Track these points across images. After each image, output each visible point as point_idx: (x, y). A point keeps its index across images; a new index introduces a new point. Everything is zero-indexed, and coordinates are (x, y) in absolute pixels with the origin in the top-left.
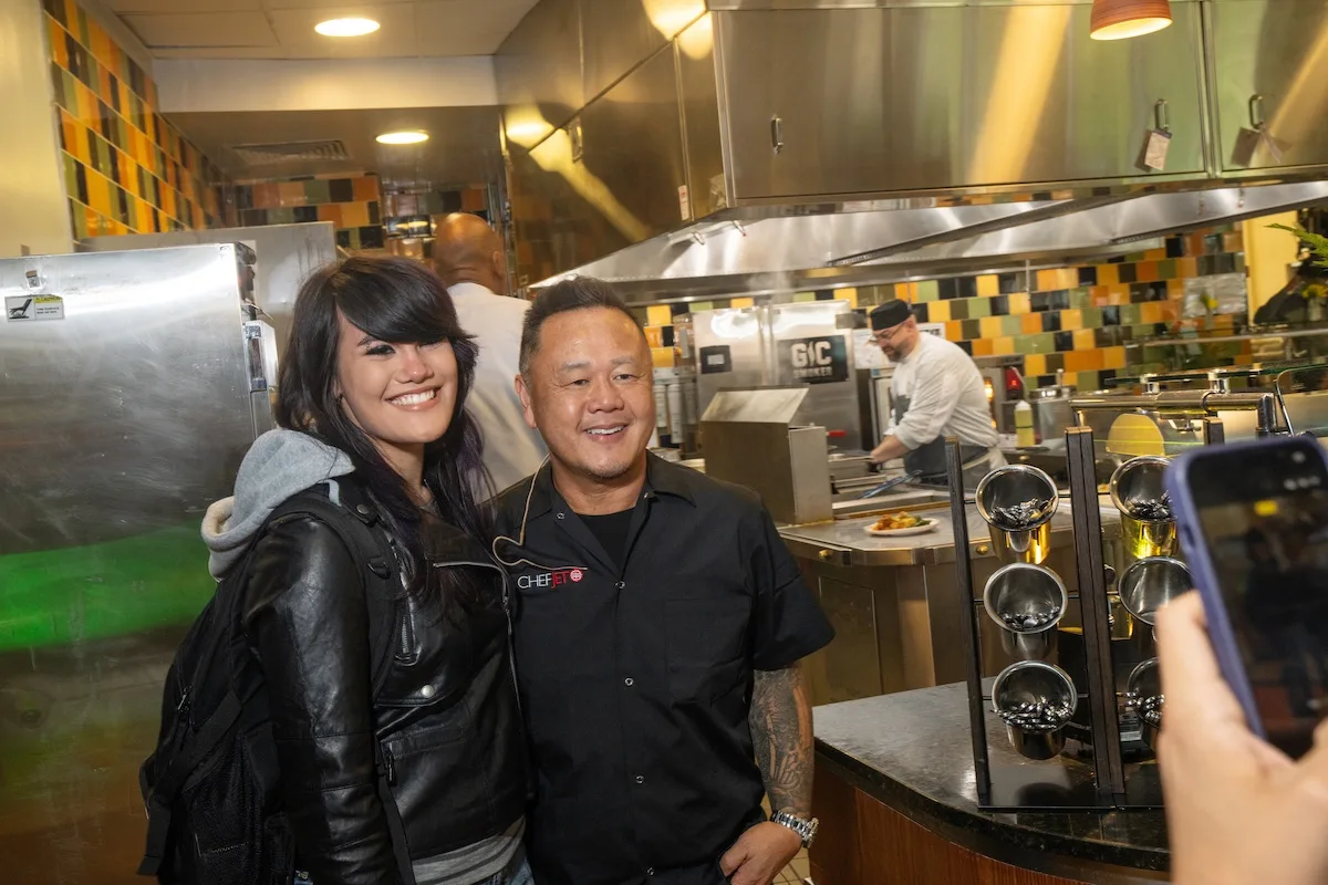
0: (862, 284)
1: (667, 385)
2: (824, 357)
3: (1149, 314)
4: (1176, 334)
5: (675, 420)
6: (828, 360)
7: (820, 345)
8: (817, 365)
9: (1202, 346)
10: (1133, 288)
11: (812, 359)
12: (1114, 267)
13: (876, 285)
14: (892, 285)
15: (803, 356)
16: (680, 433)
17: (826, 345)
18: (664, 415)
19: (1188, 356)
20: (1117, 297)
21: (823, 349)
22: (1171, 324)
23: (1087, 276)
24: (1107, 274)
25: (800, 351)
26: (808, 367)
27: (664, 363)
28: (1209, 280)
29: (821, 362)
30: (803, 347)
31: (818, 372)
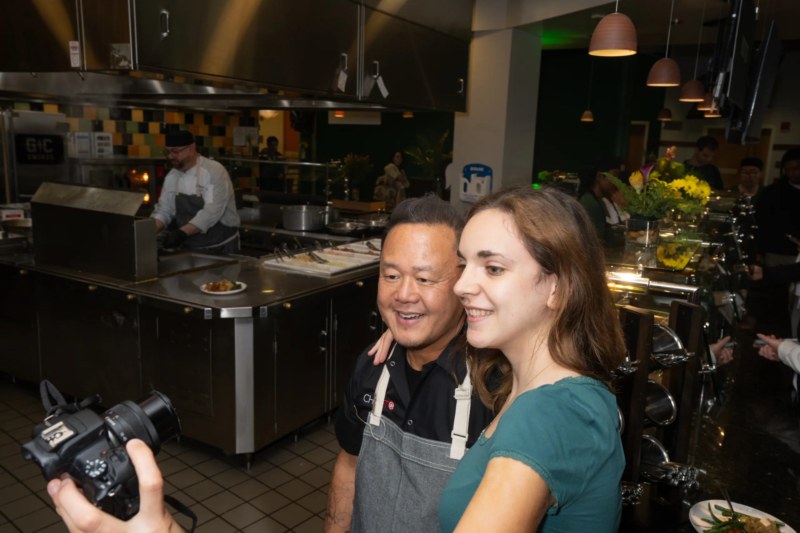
2: (48, 148)
3: (217, 142)
6: (51, 151)
8: (43, 152)
10: (210, 128)
11: (40, 148)
12: (202, 117)
15: (34, 145)
19: (235, 166)
20: (203, 131)
23: (189, 119)
25: (31, 143)
26: (37, 153)
28: (243, 129)
29: (46, 151)
30: (34, 140)
31: (43, 157)
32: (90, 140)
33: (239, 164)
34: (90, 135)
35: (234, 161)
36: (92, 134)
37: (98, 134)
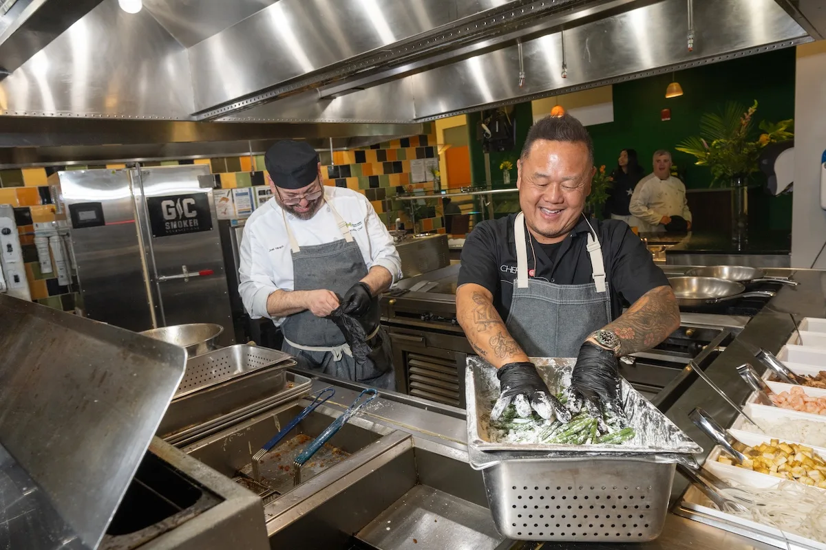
0: (214, 156)
1: (48, 238)
2: (190, 211)
3: (394, 180)
4: (411, 193)
5: (58, 266)
6: (194, 214)
7: (185, 201)
8: (184, 218)
9: (426, 199)
10: (385, 165)
11: (180, 212)
12: (374, 152)
13: (227, 158)
14: (238, 157)
15: (172, 210)
16: (65, 277)
17: (192, 201)
18: (49, 263)
19: (417, 206)
20: (377, 169)
21: (189, 204)
22: (406, 187)
23: (360, 157)
24: (371, 155)
25: (168, 207)
26: (177, 219)
27: (45, 218)
28: (421, 161)
29: (188, 215)
30: (171, 203)
31: (185, 223)
32: (251, 196)
33: (421, 203)
34: (250, 189)
35: (415, 200)
36: (252, 188)
37: (259, 188)
